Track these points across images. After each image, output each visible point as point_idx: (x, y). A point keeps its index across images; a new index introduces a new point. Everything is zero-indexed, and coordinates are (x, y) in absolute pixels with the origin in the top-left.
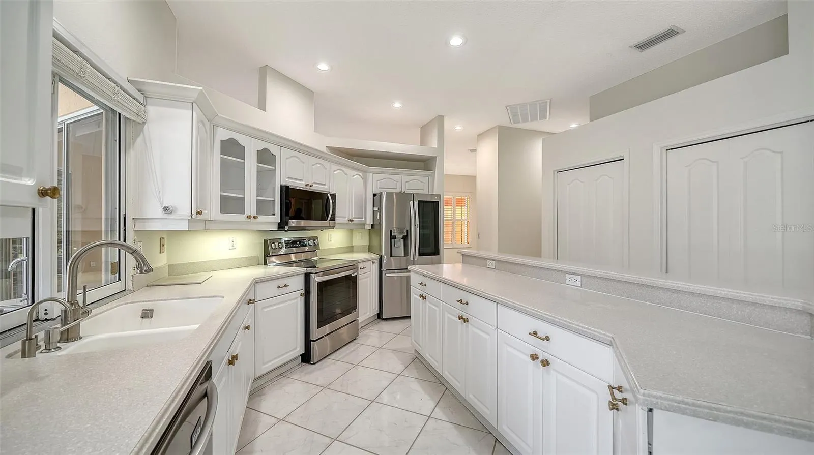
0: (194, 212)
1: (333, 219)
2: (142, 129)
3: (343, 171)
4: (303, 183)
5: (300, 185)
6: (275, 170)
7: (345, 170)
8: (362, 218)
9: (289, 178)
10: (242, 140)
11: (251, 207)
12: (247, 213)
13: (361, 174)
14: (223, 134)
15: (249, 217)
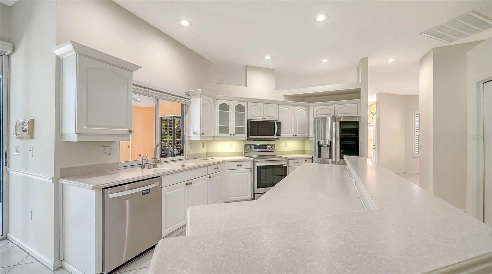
0: (201, 134)
1: (279, 134)
2: (189, 107)
3: (289, 108)
4: (261, 117)
5: (259, 118)
6: (244, 113)
7: (290, 107)
8: (306, 134)
9: (252, 116)
10: (228, 103)
11: (232, 130)
12: (230, 133)
13: (304, 108)
14: (220, 102)
15: (231, 135)
